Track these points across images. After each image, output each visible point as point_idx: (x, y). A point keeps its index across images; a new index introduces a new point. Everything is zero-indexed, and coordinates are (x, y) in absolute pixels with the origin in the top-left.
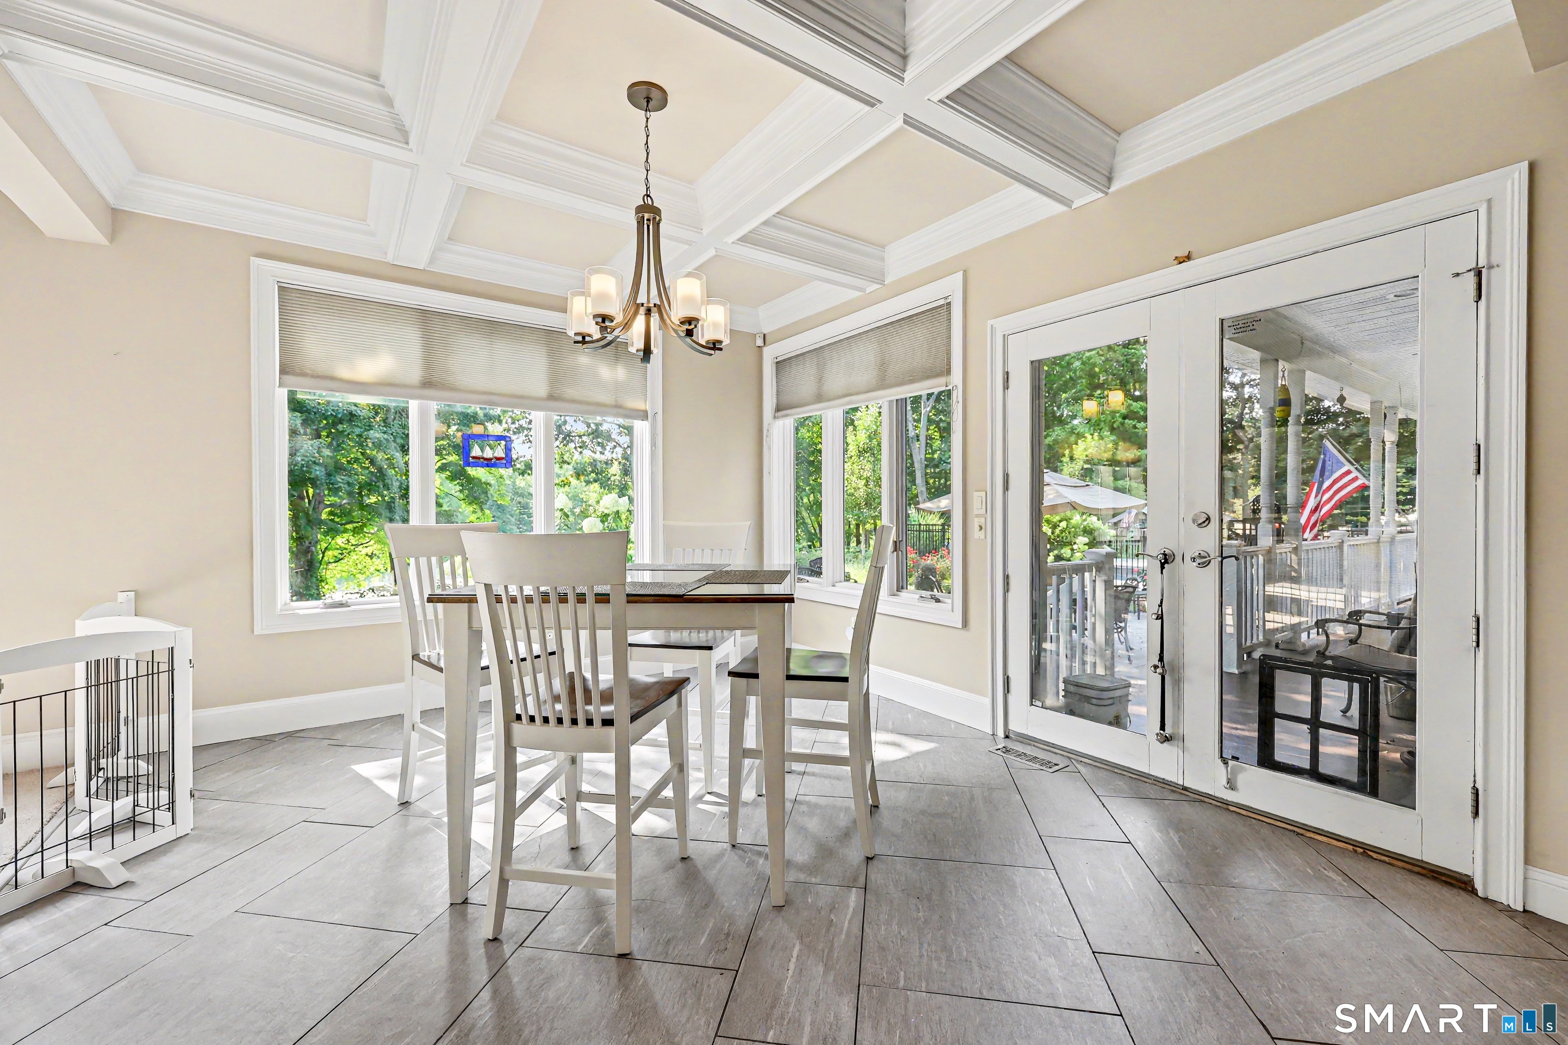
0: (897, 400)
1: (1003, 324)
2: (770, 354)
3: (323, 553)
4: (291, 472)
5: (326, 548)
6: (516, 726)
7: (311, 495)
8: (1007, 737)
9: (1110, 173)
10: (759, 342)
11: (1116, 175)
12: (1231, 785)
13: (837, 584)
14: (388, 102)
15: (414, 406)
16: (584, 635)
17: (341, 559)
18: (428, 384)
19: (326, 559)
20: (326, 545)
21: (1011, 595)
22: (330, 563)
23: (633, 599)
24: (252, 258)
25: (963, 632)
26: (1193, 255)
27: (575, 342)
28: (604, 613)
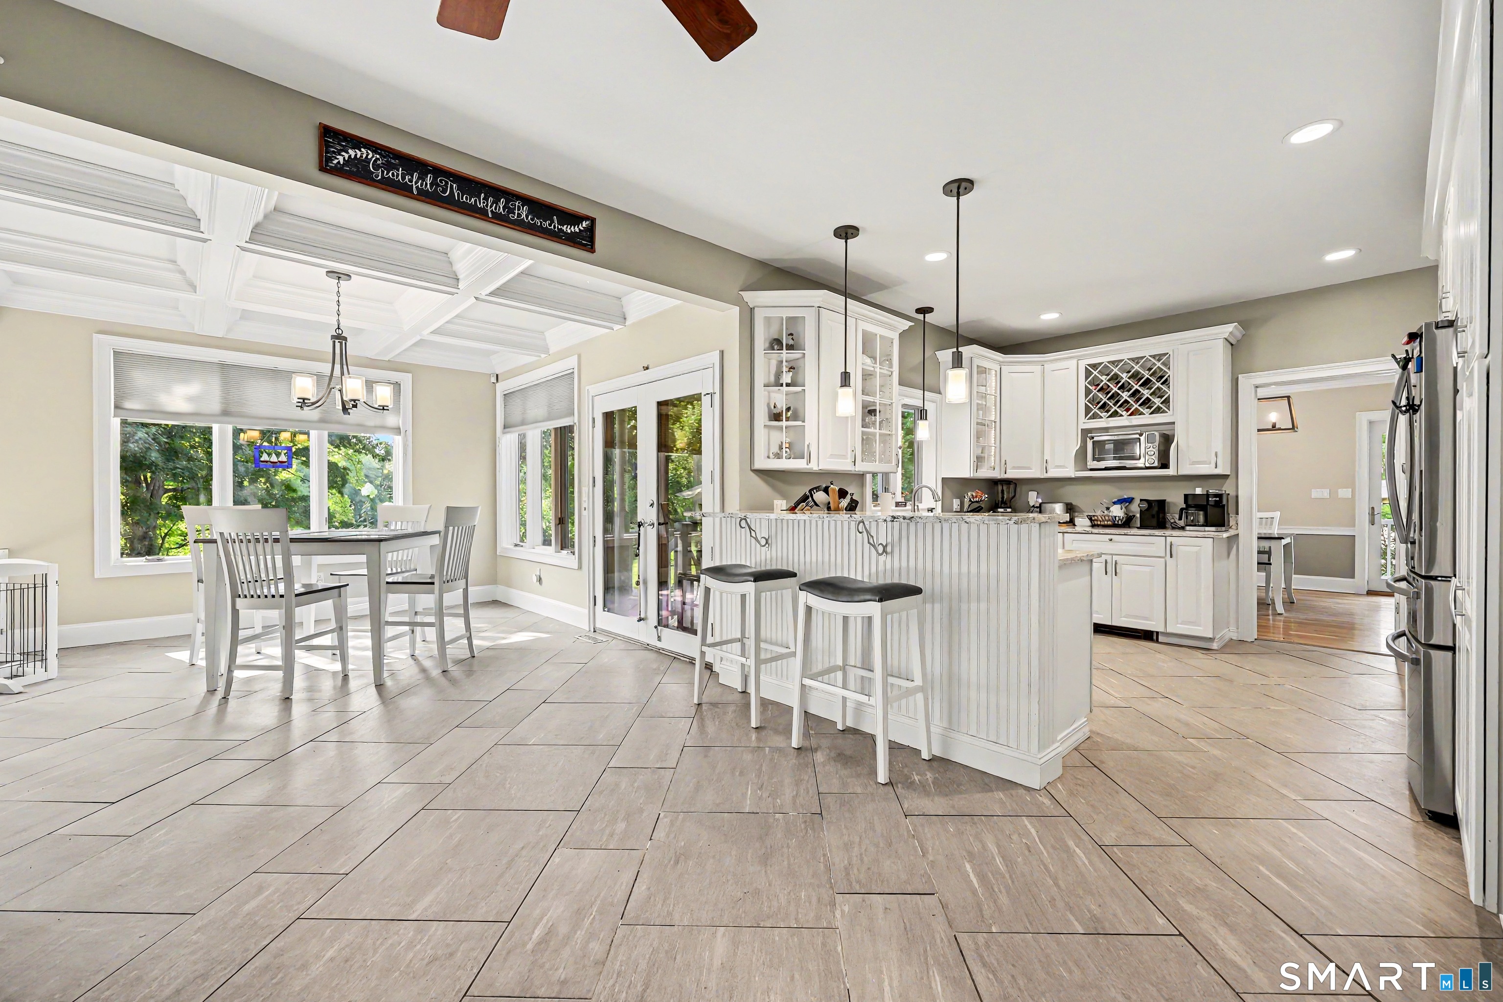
0: (556, 429)
1: (593, 389)
2: (502, 388)
3: (163, 539)
4: (123, 458)
5: (166, 534)
6: (238, 600)
7: (149, 480)
8: (595, 631)
9: (624, 316)
10: (493, 380)
11: (627, 316)
12: (659, 638)
13: (536, 547)
14: (182, 272)
15: (216, 428)
16: (269, 557)
17: (183, 545)
18: (226, 413)
19: (167, 545)
20: (166, 531)
21: (596, 548)
22: (171, 549)
23: (293, 540)
24: (94, 334)
25: (579, 572)
26: (650, 367)
27: (297, 406)
28: (278, 547)
